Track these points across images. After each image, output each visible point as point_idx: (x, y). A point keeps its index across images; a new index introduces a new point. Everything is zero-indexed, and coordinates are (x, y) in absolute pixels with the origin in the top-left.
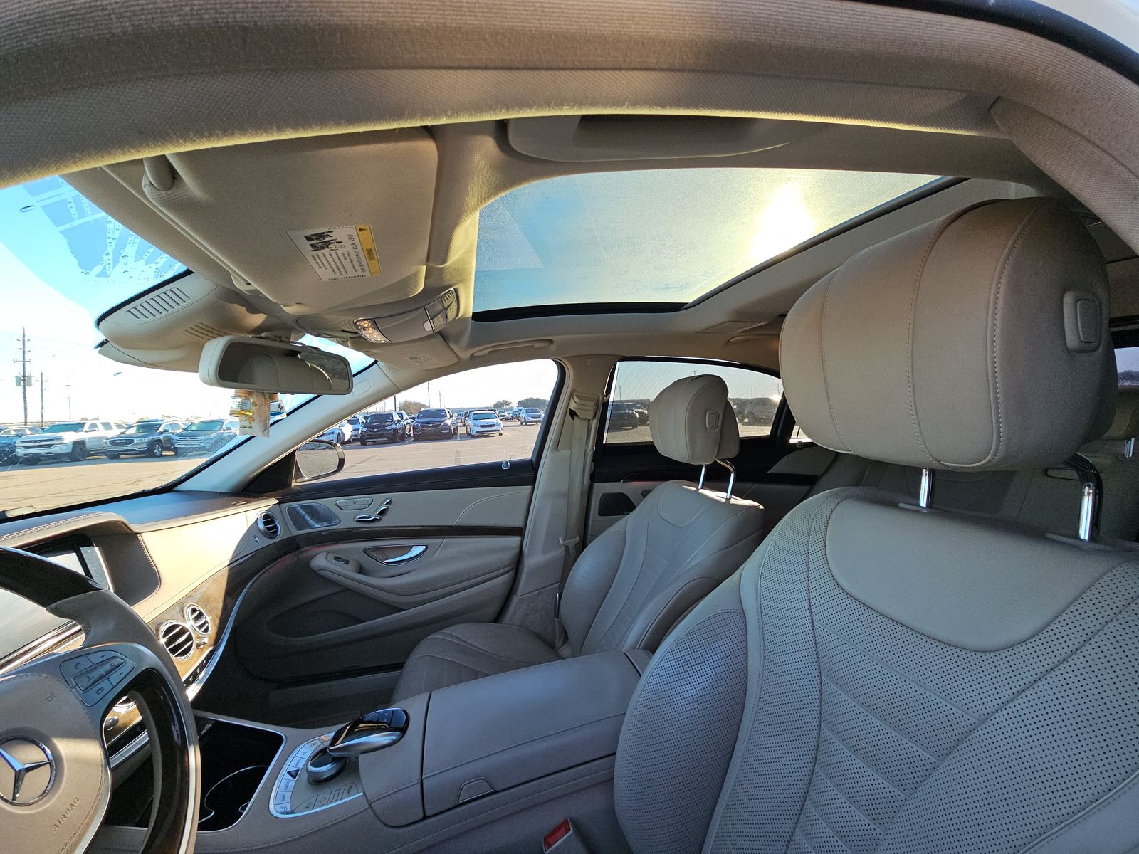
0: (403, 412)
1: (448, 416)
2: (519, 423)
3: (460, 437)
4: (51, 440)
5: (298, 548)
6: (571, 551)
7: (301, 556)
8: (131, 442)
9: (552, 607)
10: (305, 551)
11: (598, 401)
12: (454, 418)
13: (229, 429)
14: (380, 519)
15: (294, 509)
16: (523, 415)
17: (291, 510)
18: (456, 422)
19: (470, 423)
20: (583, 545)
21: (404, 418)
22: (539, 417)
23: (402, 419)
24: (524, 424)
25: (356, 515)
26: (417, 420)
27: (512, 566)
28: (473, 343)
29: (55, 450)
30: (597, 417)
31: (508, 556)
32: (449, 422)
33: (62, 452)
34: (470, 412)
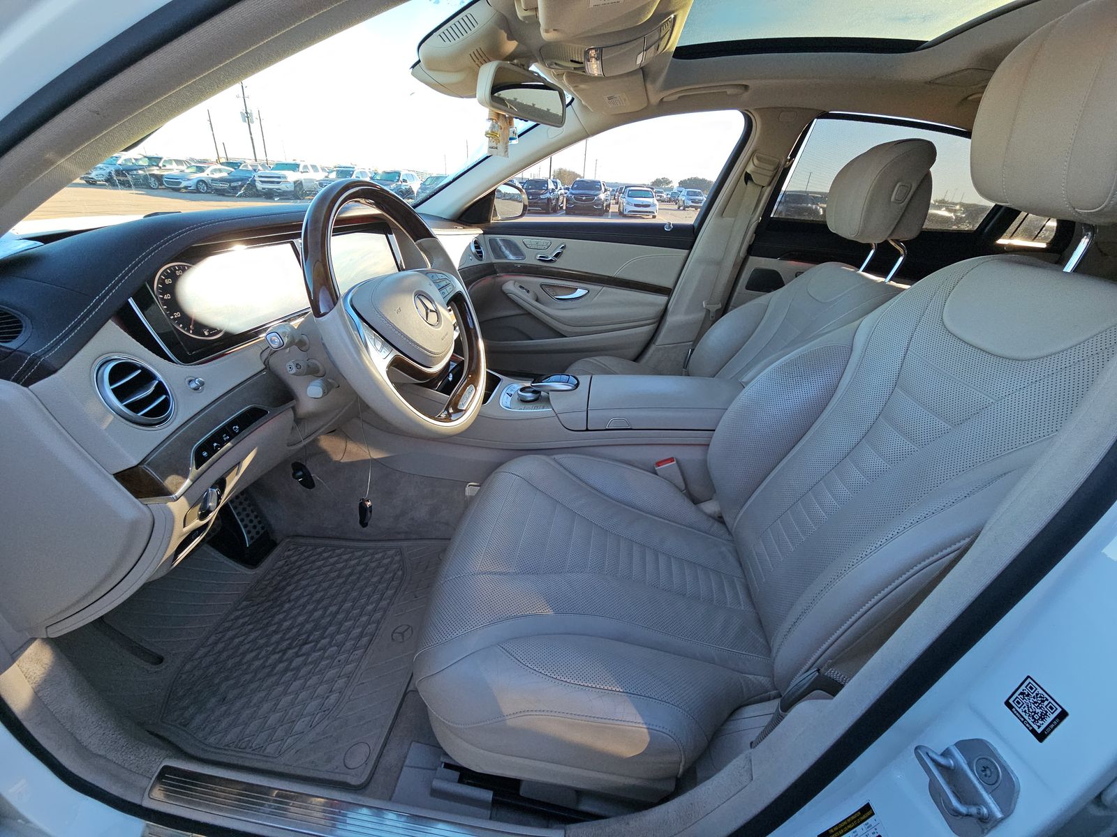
0: (558, 181)
1: (603, 189)
2: (676, 207)
3: (612, 216)
4: (279, 177)
5: (495, 272)
6: (711, 314)
7: (499, 279)
9: (683, 361)
10: (500, 276)
11: (778, 167)
12: (609, 193)
13: (405, 181)
14: (555, 261)
15: (495, 240)
16: (682, 198)
17: (490, 240)
18: (609, 198)
19: (624, 200)
20: (724, 311)
21: (559, 188)
22: (700, 201)
23: (557, 188)
24: (681, 208)
25: (538, 254)
26: (571, 190)
27: (655, 320)
28: (667, 85)
29: (283, 187)
30: (772, 184)
31: (653, 311)
32: (602, 196)
33: (288, 190)
34: (626, 187)
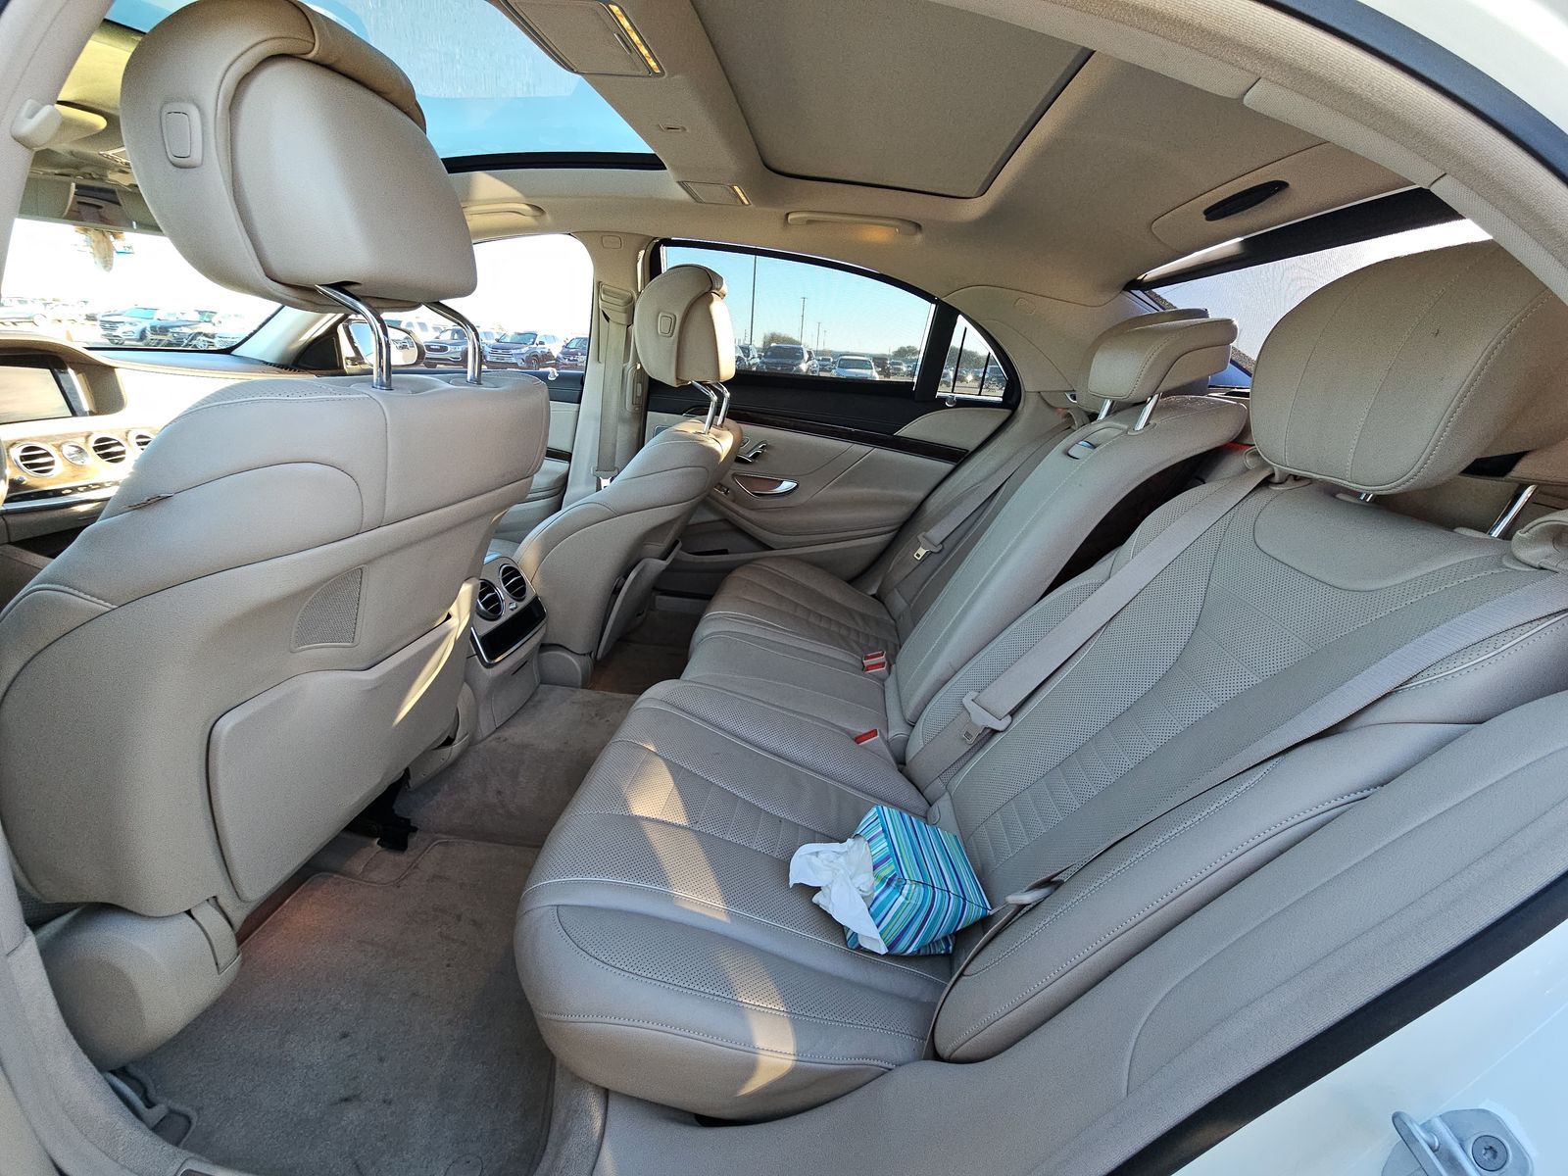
8: (443, 349)
11: (631, 300)
13: (542, 343)
